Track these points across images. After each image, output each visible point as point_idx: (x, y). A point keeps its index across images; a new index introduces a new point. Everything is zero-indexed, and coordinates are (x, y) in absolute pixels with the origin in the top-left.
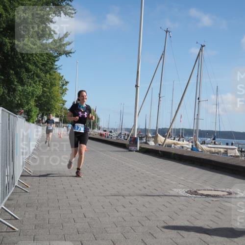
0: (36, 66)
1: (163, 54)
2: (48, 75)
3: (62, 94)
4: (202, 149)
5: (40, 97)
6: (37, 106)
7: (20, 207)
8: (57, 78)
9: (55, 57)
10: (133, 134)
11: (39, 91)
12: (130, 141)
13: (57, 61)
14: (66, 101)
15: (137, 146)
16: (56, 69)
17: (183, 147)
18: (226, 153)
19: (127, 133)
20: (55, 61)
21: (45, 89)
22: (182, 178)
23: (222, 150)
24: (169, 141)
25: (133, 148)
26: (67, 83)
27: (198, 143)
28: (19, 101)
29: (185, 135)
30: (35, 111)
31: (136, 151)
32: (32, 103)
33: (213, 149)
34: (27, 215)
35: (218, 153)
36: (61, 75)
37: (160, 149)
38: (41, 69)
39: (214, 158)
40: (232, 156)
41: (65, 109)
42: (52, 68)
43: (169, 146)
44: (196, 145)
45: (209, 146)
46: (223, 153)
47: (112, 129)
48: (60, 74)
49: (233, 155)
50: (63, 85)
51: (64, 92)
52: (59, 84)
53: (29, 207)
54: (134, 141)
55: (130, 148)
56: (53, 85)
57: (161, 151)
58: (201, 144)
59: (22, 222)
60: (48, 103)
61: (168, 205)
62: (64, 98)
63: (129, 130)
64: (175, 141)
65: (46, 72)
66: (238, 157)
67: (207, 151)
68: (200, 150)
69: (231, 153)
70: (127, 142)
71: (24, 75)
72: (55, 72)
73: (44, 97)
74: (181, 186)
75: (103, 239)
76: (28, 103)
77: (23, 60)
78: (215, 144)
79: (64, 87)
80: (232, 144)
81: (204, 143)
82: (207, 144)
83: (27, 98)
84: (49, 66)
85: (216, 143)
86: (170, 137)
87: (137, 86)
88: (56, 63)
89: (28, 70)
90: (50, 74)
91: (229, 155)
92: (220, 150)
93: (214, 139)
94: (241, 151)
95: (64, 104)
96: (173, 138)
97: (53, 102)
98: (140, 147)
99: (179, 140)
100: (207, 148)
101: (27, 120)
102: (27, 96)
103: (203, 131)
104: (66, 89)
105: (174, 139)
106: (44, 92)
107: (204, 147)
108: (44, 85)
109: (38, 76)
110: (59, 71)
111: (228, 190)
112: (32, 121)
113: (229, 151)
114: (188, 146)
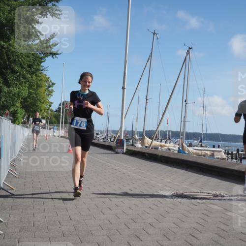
0: (22, 67)
1: (151, 56)
2: (34, 77)
3: (48, 95)
4: (189, 151)
5: (26, 98)
6: (22, 107)
7: (5, 210)
8: (44, 79)
9: (42, 58)
10: (120, 136)
11: (25, 93)
12: (117, 143)
13: (43, 62)
14: (52, 103)
15: (123, 149)
16: (43, 70)
17: (169, 149)
18: (213, 155)
19: (114, 135)
20: (41, 62)
21: (31, 90)
22: (168, 181)
23: (209, 153)
24: (155, 143)
25: (119, 150)
26: (53, 84)
27: (185, 145)
28: (5, 103)
29: (172, 137)
30: (21, 112)
31: (123, 153)
32: (18, 105)
33: (200, 152)
34: (12, 218)
35: (204, 156)
36: (48, 77)
37: (147, 151)
38: (27, 71)
39: (201, 160)
40: (218, 158)
41: (51, 111)
42: (38, 70)
43: (156, 148)
44: (183, 147)
45: (196, 148)
46: (210, 156)
47: (99, 131)
48: (46, 75)
49: (220, 157)
50: (49, 87)
51: (50, 94)
52: (45, 85)
53: (14, 209)
54: (120, 143)
55: (116, 150)
56: (39, 86)
57: (147, 153)
58: (188, 146)
59: (7, 225)
60: (34, 104)
61: (154, 207)
62: (51, 100)
63: (116, 132)
64: (161, 143)
65: (32, 73)
66: (224, 159)
67: (194, 154)
68: (187, 152)
69: (217, 155)
70: (113, 144)
71: (10, 77)
72: (41, 73)
73: (30, 99)
74: (167, 188)
75: (89, 242)
76: (13, 105)
77: (9, 61)
78: (201, 146)
79: (50, 89)
80: (219, 147)
81: (190, 145)
82: (194, 146)
83: (13, 100)
84: (35, 67)
85: (203, 145)
86: (157, 139)
87: (123, 88)
88: (42, 64)
89: (14, 72)
90: (36, 75)
91: (215, 157)
92: (206, 152)
93: (201, 141)
94: (228, 154)
95: (50, 106)
96: (160, 140)
97: (39, 104)
98: (127, 149)
99: (166, 143)
100: (193, 151)
101: (12, 122)
102: (13, 97)
103: (190, 133)
104: (52, 91)
105: (161, 142)
106: (30, 93)
107: (191, 149)
108: (30, 87)
109: (24, 78)
110: (45, 73)
111: (214, 192)
112: (17, 122)
113: (216, 154)
114: (174, 148)
